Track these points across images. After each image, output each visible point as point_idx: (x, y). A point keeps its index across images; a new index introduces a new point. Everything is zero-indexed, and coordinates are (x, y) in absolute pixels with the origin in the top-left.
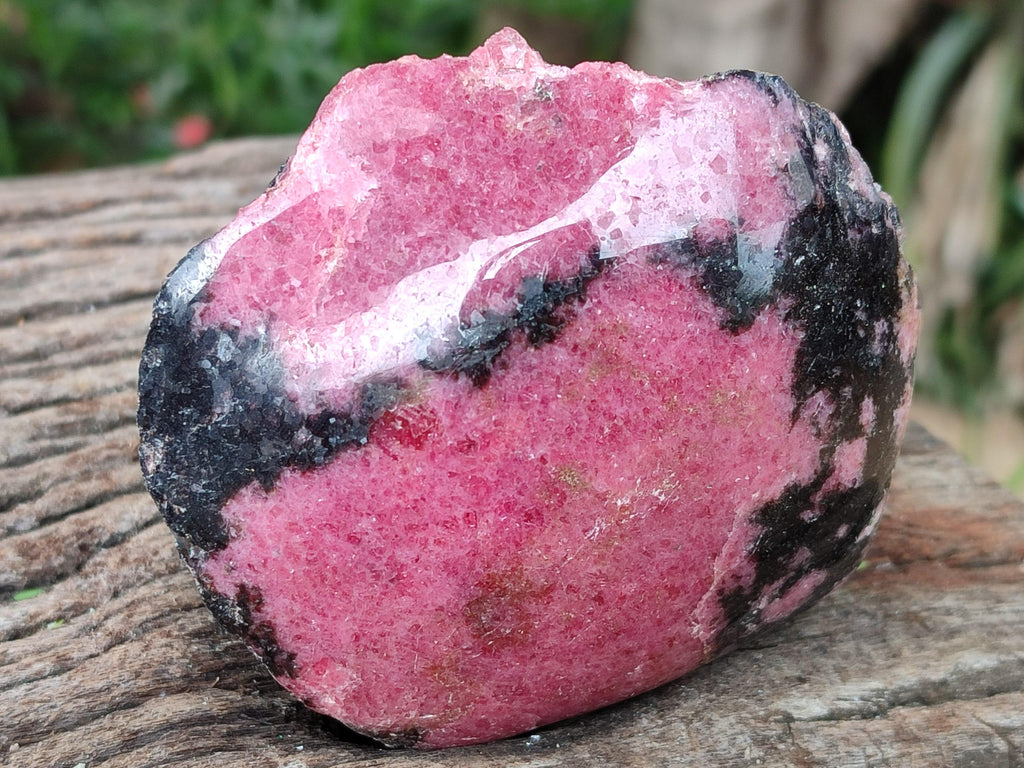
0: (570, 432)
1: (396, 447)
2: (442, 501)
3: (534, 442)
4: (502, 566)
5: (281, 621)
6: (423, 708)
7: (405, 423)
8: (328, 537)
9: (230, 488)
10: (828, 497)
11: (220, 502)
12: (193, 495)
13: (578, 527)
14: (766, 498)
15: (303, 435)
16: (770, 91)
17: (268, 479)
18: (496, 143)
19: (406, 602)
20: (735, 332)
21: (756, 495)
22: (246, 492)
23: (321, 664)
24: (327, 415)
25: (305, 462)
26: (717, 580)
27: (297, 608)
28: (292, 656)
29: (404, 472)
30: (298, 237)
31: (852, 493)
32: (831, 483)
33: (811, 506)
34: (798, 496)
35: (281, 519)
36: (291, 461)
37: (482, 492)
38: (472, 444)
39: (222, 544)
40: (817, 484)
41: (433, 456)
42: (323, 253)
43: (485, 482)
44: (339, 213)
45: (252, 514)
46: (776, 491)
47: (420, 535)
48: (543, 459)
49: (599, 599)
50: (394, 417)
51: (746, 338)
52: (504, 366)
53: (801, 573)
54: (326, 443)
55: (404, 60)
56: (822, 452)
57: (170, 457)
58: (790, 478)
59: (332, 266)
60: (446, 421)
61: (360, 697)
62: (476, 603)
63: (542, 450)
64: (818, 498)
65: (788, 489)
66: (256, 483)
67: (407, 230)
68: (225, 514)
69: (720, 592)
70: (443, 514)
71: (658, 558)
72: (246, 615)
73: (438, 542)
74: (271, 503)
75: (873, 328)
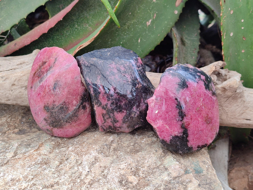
0: (193, 108)
1: (189, 126)
2: (196, 123)
3: (193, 112)
4: (204, 119)
5: (202, 144)
6: (215, 132)
7: (187, 125)
8: (196, 136)
9: (187, 145)
10: (206, 81)
11: (188, 147)
12: (186, 149)
13: (203, 110)
14: (205, 88)
15: (185, 136)
16: (164, 75)
17: (187, 141)
18: (161, 106)
19: (204, 130)
20: (188, 87)
21: (204, 89)
22: (188, 144)
23: (207, 141)
24: (183, 133)
25: (187, 136)
26: (211, 96)
27: (201, 142)
28: (205, 144)
29: (192, 126)
30: (163, 130)
31: (206, 77)
32: (204, 80)
33: (206, 83)
34: (205, 84)
35: (192, 141)
36: (186, 138)
37: (196, 119)
38: (191, 118)
39: (192, 148)
40: (204, 82)
41: (191, 123)
42: (166, 128)
43: (195, 118)
44: (162, 125)
45: (191, 144)
46: (204, 87)
47: (199, 127)
48: (195, 111)
49: (210, 109)
50: (186, 126)
51: (189, 86)
52: (184, 112)
53: (212, 85)
54: (186, 134)
55: (148, 112)
56: (202, 80)
57: (182, 151)
58: (203, 85)
59: (168, 127)
60: (188, 120)
61: (212, 138)
62: (207, 123)
63: (194, 111)
64: (205, 82)
65: (204, 85)
66: (187, 142)
67: (167, 118)
68: (189, 147)
69: (212, 95)
70: (197, 124)
71: (208, 102)
72: (200, 148)
73: (200, 125)
74: (190, 141)
75: (190, 71)
